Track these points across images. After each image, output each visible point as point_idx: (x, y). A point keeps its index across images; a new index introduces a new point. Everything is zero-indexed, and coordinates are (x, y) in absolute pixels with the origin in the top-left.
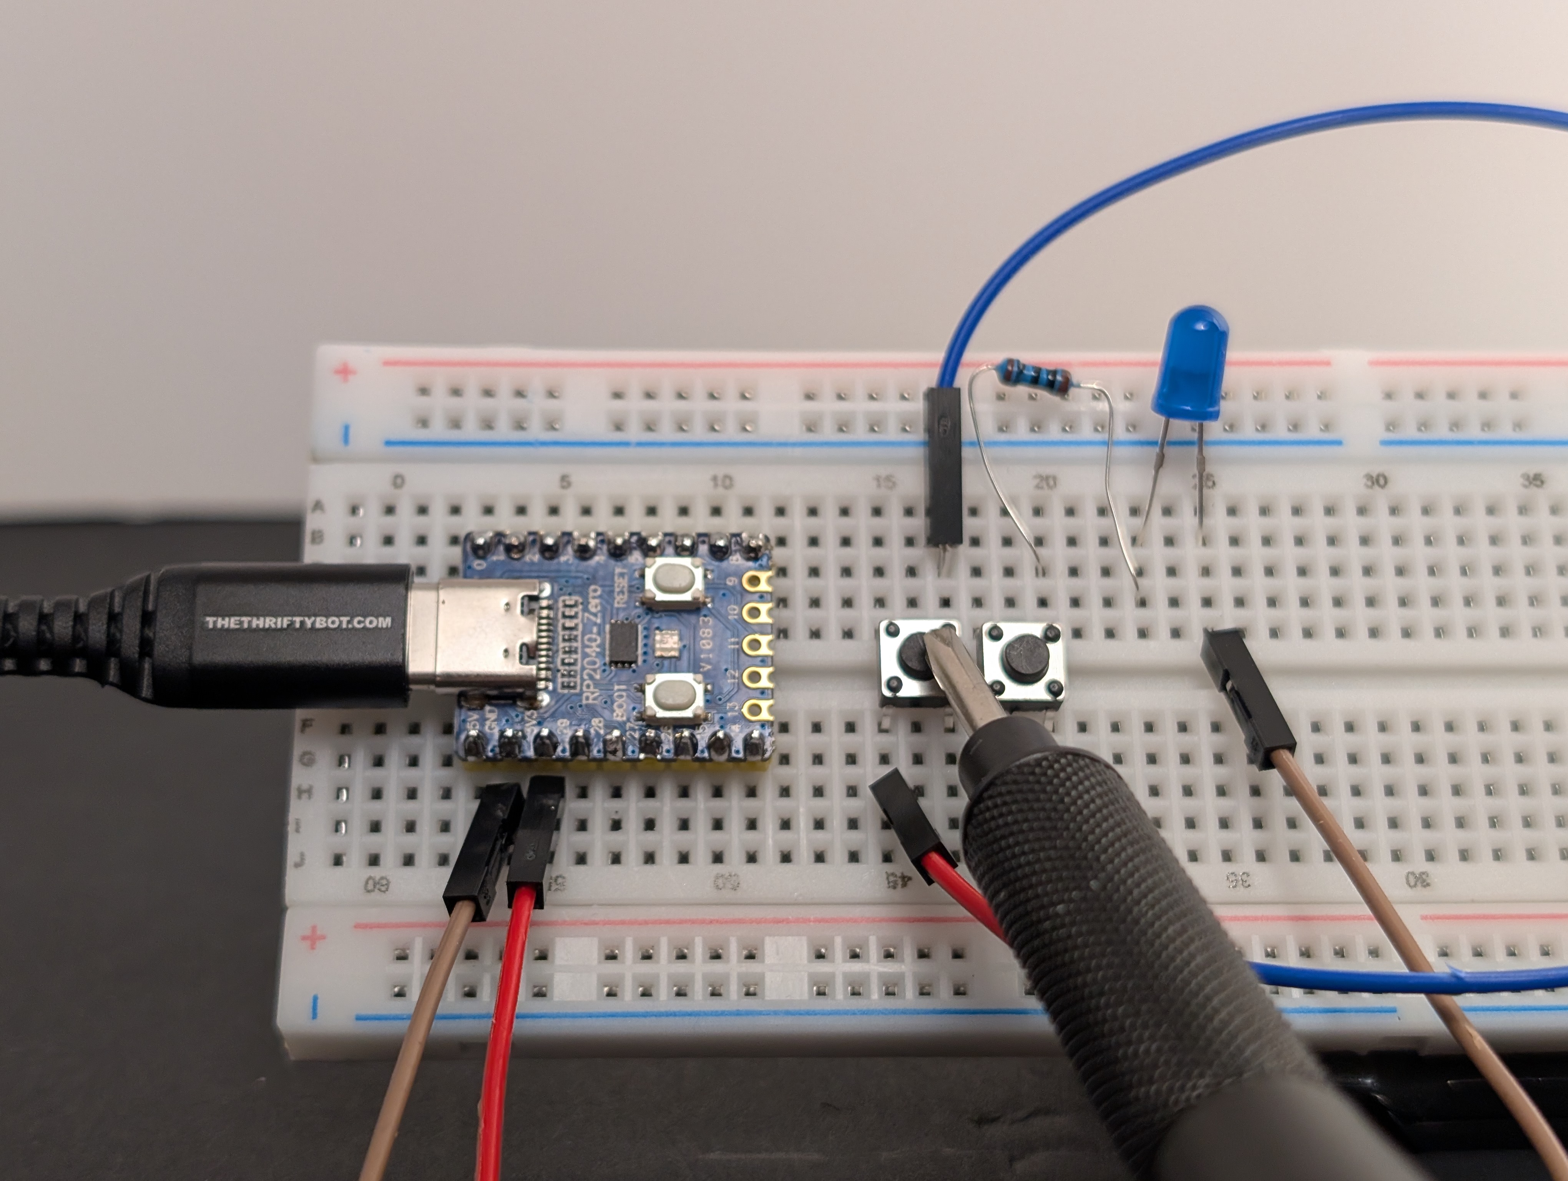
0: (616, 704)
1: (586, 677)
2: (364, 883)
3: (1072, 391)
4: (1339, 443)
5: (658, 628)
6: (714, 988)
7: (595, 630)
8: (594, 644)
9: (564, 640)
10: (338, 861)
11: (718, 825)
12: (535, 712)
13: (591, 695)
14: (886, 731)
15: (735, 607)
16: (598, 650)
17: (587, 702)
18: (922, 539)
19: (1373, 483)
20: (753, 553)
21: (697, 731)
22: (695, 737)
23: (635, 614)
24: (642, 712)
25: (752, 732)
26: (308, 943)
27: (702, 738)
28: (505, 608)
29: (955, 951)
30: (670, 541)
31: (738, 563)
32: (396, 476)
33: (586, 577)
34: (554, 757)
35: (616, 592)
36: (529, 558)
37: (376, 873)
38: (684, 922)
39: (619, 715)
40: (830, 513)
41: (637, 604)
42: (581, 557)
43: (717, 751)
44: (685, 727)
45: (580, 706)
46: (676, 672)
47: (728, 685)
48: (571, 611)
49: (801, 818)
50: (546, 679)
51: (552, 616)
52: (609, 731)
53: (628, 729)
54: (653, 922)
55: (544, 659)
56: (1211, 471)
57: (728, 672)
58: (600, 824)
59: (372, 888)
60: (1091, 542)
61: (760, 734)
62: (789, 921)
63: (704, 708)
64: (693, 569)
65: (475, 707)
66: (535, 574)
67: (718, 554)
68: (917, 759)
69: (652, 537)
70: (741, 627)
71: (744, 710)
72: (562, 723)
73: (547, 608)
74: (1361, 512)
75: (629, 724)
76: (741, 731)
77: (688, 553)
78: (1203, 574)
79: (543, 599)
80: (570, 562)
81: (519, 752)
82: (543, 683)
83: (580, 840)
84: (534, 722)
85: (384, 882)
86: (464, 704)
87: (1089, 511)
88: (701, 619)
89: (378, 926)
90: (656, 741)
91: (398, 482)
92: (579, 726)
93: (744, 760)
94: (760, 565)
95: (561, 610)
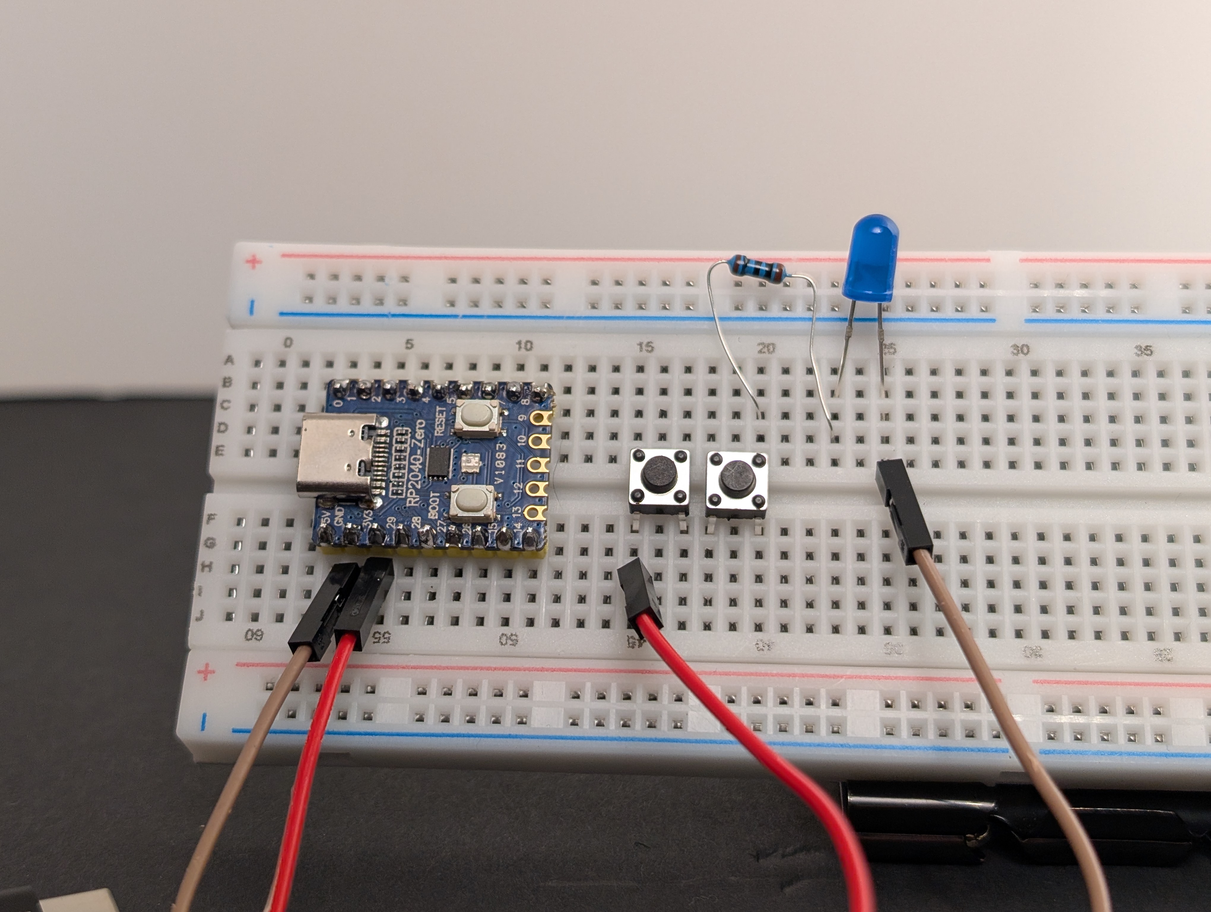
0: (431, 507)
1: (410, 486)
2: (245, 633)
4: (993, 320)
5: (465, 452)
6: (497, 719)
7: (419, 452)
8: (417, 463)
10: (229, 617)
11: (507, 598)
12: (371, 511)
13: (413, 500)
14: (637, 532)
15: (524, 436)
16: (420, 467)
17: (410, 505)
18: (672, 390)
19: (1018, 352)
20: (540, 398)
21: (489, 527)
22: (488, 532)
23: (449, 441)
24: (448, 513)
25: (528, 529)
26: (202, 675)
27: (493, 533)
28: (350, 434)
29: (677, 696)
30: (478, 388)
31: (527, 404)
32: (287, 339)
33: (415, 413)
34: (383, 544)
35: (436, 424)
36: (374, 399)
37: (255, 626)
38: (475, 668)
39: (433, 514)
40: (604, 369)
41: (451, 434)
42: (412, 399)
43: (502, 542)
44: (480, 525)
45: (405, 508)
46: (477, 484)
47: (514, 494)
48: (402, 438)
49: (567, 594)
50: (381, 488)
51: (388, 442)
52: (423, 526)
53: (438, 525)
54: (452, 668)
55: (380, 473)
56: (893, 341)
57: (515, 485)
58: (419, 595)
59: (251, 637)
60: (799, 394)
61: (534, 530)
62: (553, 670)
63: (495, 511)
64: (492, 408)
65: (328, 507)
66: (378, 411)
67: (513, 397)
68: (659, 553)
69: (464, 385)
70: (528, 452)
71: (525, 513)
72: (390, 520)
73: (385, 435)
74: (1009, 373)
75: (439, 521)
76: (522, 528)
77: (490, 397)
78: (884, 418)
79: (381, 429)
80: (404, 402)
81: (358, 540)
82: (379, 490)
83: (405, 606)
84: (370, 519)
85: (259, 633)
86: (320, 505)
87: (799, 371)
88: (498, 445)
89: (253, 665)
90: (457, 534)
91: (288, 342)
92: (402, 522)
93: (524, 550)
94: (544, 406)
95: (395, 437)
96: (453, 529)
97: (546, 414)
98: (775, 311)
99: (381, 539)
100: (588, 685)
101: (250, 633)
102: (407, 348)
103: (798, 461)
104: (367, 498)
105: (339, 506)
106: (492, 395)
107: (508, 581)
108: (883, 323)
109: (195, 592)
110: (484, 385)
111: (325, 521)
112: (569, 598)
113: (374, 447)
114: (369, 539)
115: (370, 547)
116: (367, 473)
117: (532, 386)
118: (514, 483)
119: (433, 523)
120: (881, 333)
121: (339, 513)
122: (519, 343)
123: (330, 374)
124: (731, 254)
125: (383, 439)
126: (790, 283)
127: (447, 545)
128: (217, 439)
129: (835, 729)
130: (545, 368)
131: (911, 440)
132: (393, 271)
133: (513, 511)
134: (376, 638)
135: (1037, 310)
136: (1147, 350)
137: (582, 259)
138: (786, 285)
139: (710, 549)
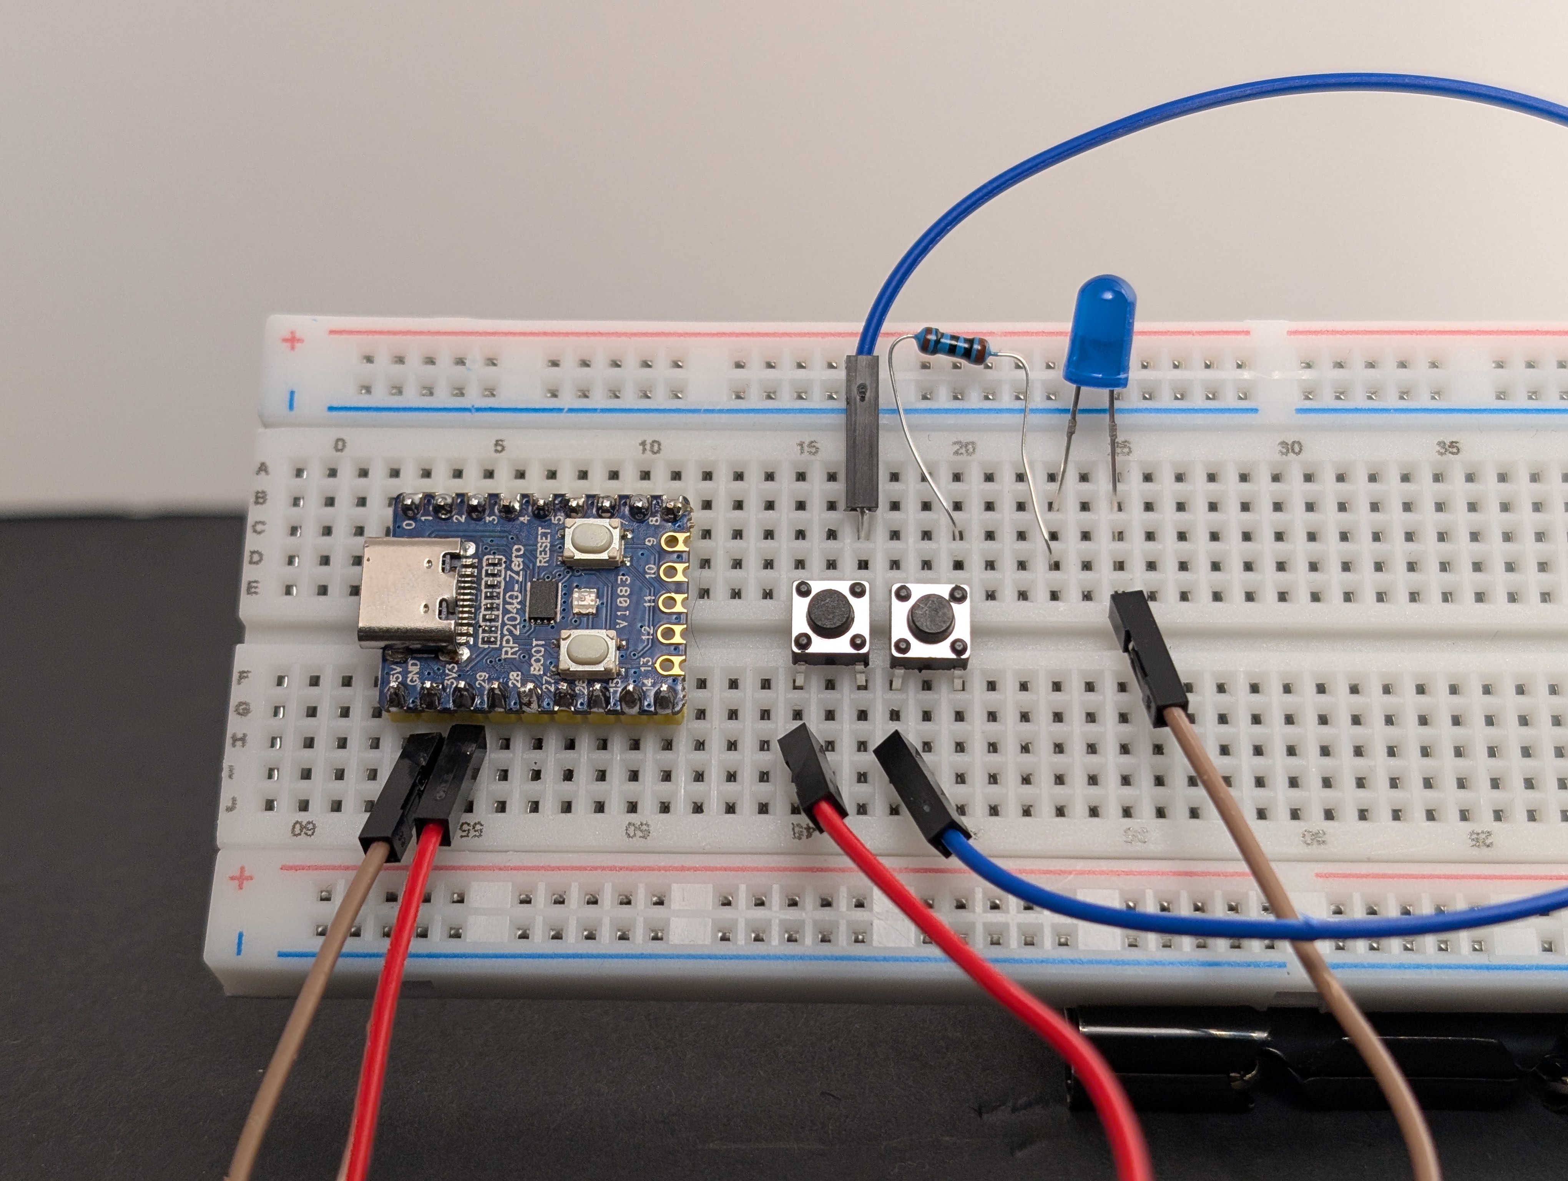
0: (534, 658)
1: (505, 632)
2: (291, 828)
3: (990, 360)
4: (1255, 410)
5: (577, 587)
6: (624, 933)
7: (516, 587)
8: (515, 601)
9: (486, 598)
10: (269, 806)
11: (634, 776)
12: (455, 666)
13: (510, 650)
14: (801, 688)
15: (653, 566)
16: (519, 607)
17: (506, 656)
18: (842, 504)
19: (1288, 450)
20: (673, 516)
21: (611, 685)
22: (608, 690)
23: (556, 573)
24: (557, 666)
25: (661, 686)
26: (236, 883)
27: (615, 692)
28: (427, 565)
29: (858, 900)
30: (593, 503)
31: (658, 524)
32: (338, 440)
33: (510, 537)
34: (472, 708)
35: (538, 551)
36: (457, 519)
37: (304, 817)
38: (595, 868)
39: (536, 669)
40: (754, 477)
41: (559, 563)
42: (506, 517)
43: (627, 704)
44: (599, 681)
45: (500, 660)
46: (592, 628)
47: (643, 641)
48: (494, 569)
49: (713, 770)
50: (467, 634)
51: (476, 574)
52: (524, 684)
53: (544, 682)
54: (565, 868)
55: (466, 615)
56: (1127, 438)
57: (643, 629)
58: (519, 774)
59: (299, 832)
60: (1007, 506)
61: (669, 687)
62: (696, 869)
63: (617, 663)
64: (611, 529)
65: (398, 660)
66: (461, 534)
67: (638, 515)
68: (830, 715)
69: (575, 499)
70: (658, 586)
71: (657, 665)
72: (480, 676)
73: (471, 566)
74: (1276, 478)
75: (545, 677)
76: (653, 685)
77: (609, 515)
78: (1117, 538)
79: (467, 557)
80: (495, 522)
81: (439, 703)
82: (465, 638)
83: (500, 789)
84: (455, 675)
85: (311, 826)
86: (388, 658)
87: (1006, 477)
88: (619, 577)
89: (303, 868)
90: (570, 694)
91: (340, 445)
92: (497, 679)
93: (656, 713)
94: (679, 526)
95: (485, 568)
96: (565, 688)
97: (681, 537)
98: (974, 400)
99: (470, 701)
100: (743, 888)
101: (298, 826)
102: (496, 451)
103: (1008, 594)
104: (450, 647)
105: (413, 658)
106: (611, 512)
107: (634, 754)
108: (1116, 416)
109: (225, 774)
110: (601, 500)
111: (395, 679)
112: (715, 775)
113: (459, 581)
114: (454, 701)
115: (455, 711)
116: (450, 616)
117: (662, 500)
118: (641, 627)
119: (537, 679)
120: (1113, 429)
121: (414, 668)
122: (643, 444)
123: (396, 487)
124: (919, 327)
125: (469, 571)
126: (992, 364)
127: (556, 708)
128: (248, 573)
129: (1063, 940)
130: (677, 476)
131: (1151, 566)
132: (476, 350)
133: (641, 663)
134: (464, 831)
135: (1311, 397)
136: (1452, 448)
137: (724, 334)
138: (987, 367)
139: (896, 709)
